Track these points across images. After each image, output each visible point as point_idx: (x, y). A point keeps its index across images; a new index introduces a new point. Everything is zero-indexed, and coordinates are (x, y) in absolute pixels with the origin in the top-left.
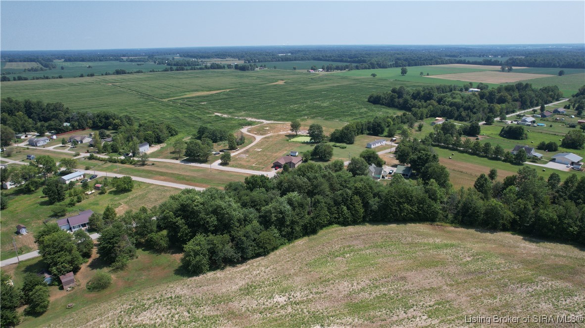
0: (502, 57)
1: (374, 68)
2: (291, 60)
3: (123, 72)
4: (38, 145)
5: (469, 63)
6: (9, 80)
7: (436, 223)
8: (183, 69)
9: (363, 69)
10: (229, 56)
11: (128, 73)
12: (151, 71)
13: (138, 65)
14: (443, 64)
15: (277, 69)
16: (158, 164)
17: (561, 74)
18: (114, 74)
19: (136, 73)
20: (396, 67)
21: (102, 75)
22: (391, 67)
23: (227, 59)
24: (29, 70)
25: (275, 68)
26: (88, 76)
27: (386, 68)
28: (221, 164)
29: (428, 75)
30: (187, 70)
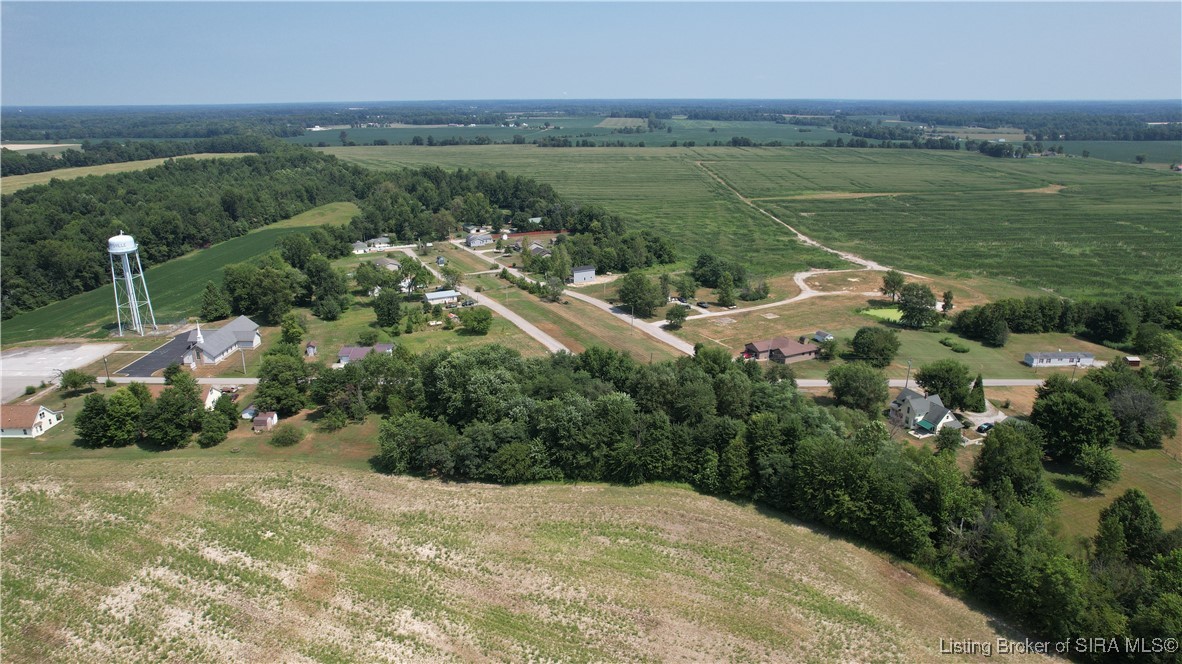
2: (1163, 137)
3: (746, 143)
4: (472, 245)
6: (570, 146)
7: (903, 564)
8: (863, 145)
10: (1007, 123)
11: (755, 145)
12: (797, 145)
13: (801, 131)
15: (1089, 159)
16: (575, 303)
18: (728, 144)
19: (767, 145)
21: (708, 145)
23: (1000, 129)
24: (620, 131)
25: (1086, 154)
26: (684, 145)
28: (665, 328)
30: (872, 146)
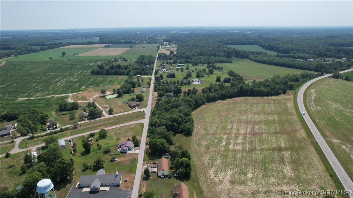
0: (86, 38)
1: (30, 53)
5: (79, 44)
9: (23, 54)
14: (66, 46)
17: (131, 47)
20: (43, 50)
22: (40, 51)
27: (38, 52)
29: (77, 54)
